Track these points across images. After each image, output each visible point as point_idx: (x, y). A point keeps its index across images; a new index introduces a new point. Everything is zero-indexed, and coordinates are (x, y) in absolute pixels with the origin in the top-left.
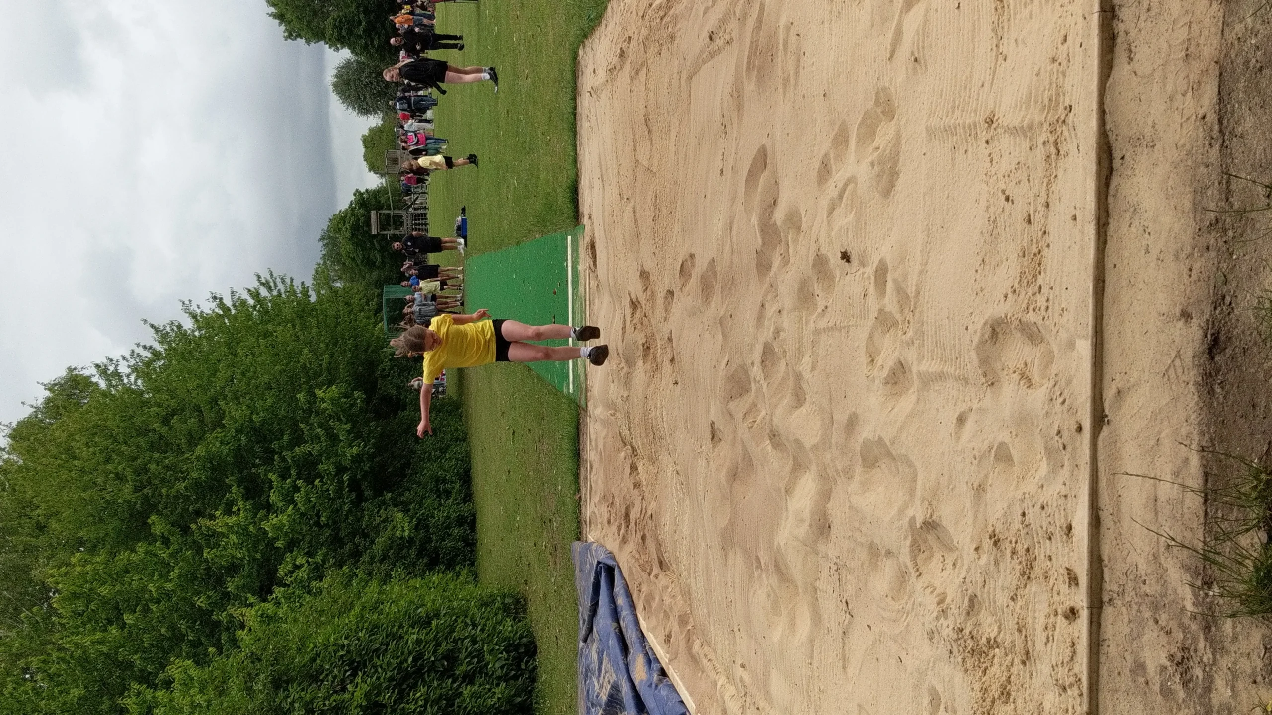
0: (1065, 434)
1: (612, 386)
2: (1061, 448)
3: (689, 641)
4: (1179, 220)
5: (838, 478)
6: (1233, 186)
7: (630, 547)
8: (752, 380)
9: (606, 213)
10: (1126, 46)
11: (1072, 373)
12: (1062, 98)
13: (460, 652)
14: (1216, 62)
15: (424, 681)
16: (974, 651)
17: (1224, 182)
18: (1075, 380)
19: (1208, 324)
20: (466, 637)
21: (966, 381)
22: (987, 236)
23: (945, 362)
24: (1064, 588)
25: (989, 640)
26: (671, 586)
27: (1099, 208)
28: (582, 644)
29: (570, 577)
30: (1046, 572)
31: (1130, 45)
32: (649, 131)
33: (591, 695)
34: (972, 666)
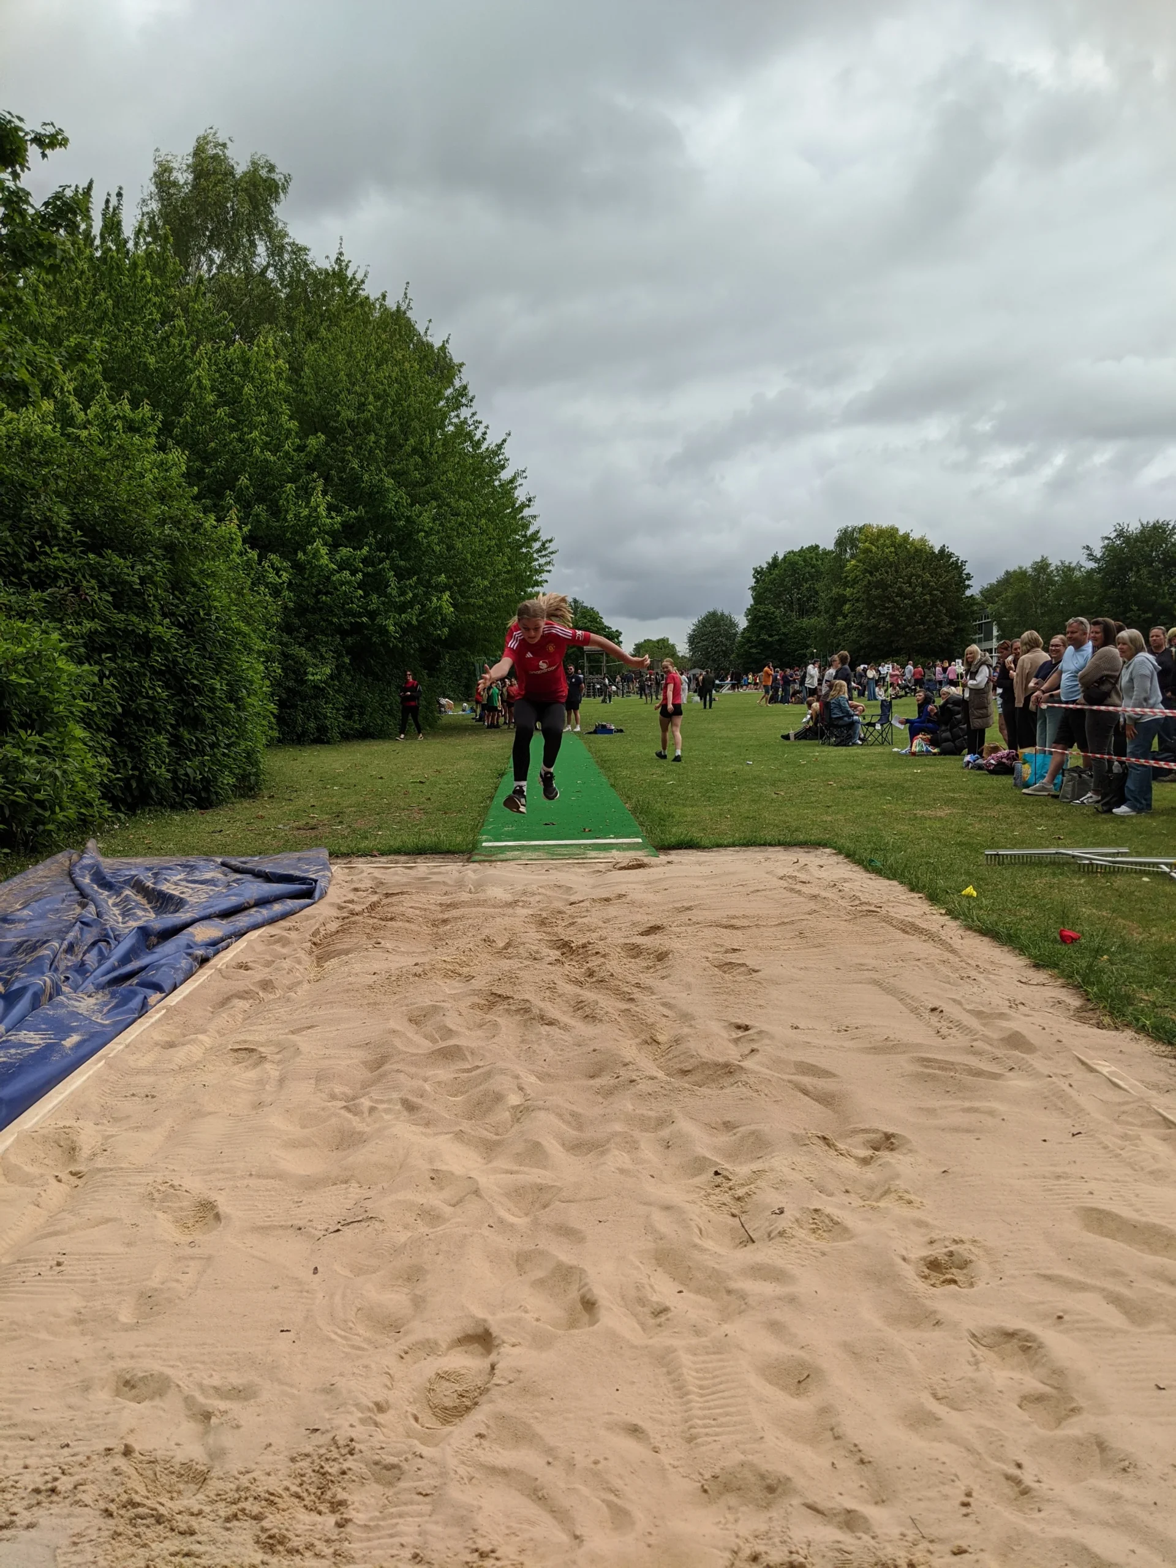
3: (243, 995)
9: (680, 881)
15: (173, 695)
16: (324, 1474)
25: (342, 1503)
26: (302, 968)
28: (219, 860)
33: (164, 872)
34: (302, 1472)
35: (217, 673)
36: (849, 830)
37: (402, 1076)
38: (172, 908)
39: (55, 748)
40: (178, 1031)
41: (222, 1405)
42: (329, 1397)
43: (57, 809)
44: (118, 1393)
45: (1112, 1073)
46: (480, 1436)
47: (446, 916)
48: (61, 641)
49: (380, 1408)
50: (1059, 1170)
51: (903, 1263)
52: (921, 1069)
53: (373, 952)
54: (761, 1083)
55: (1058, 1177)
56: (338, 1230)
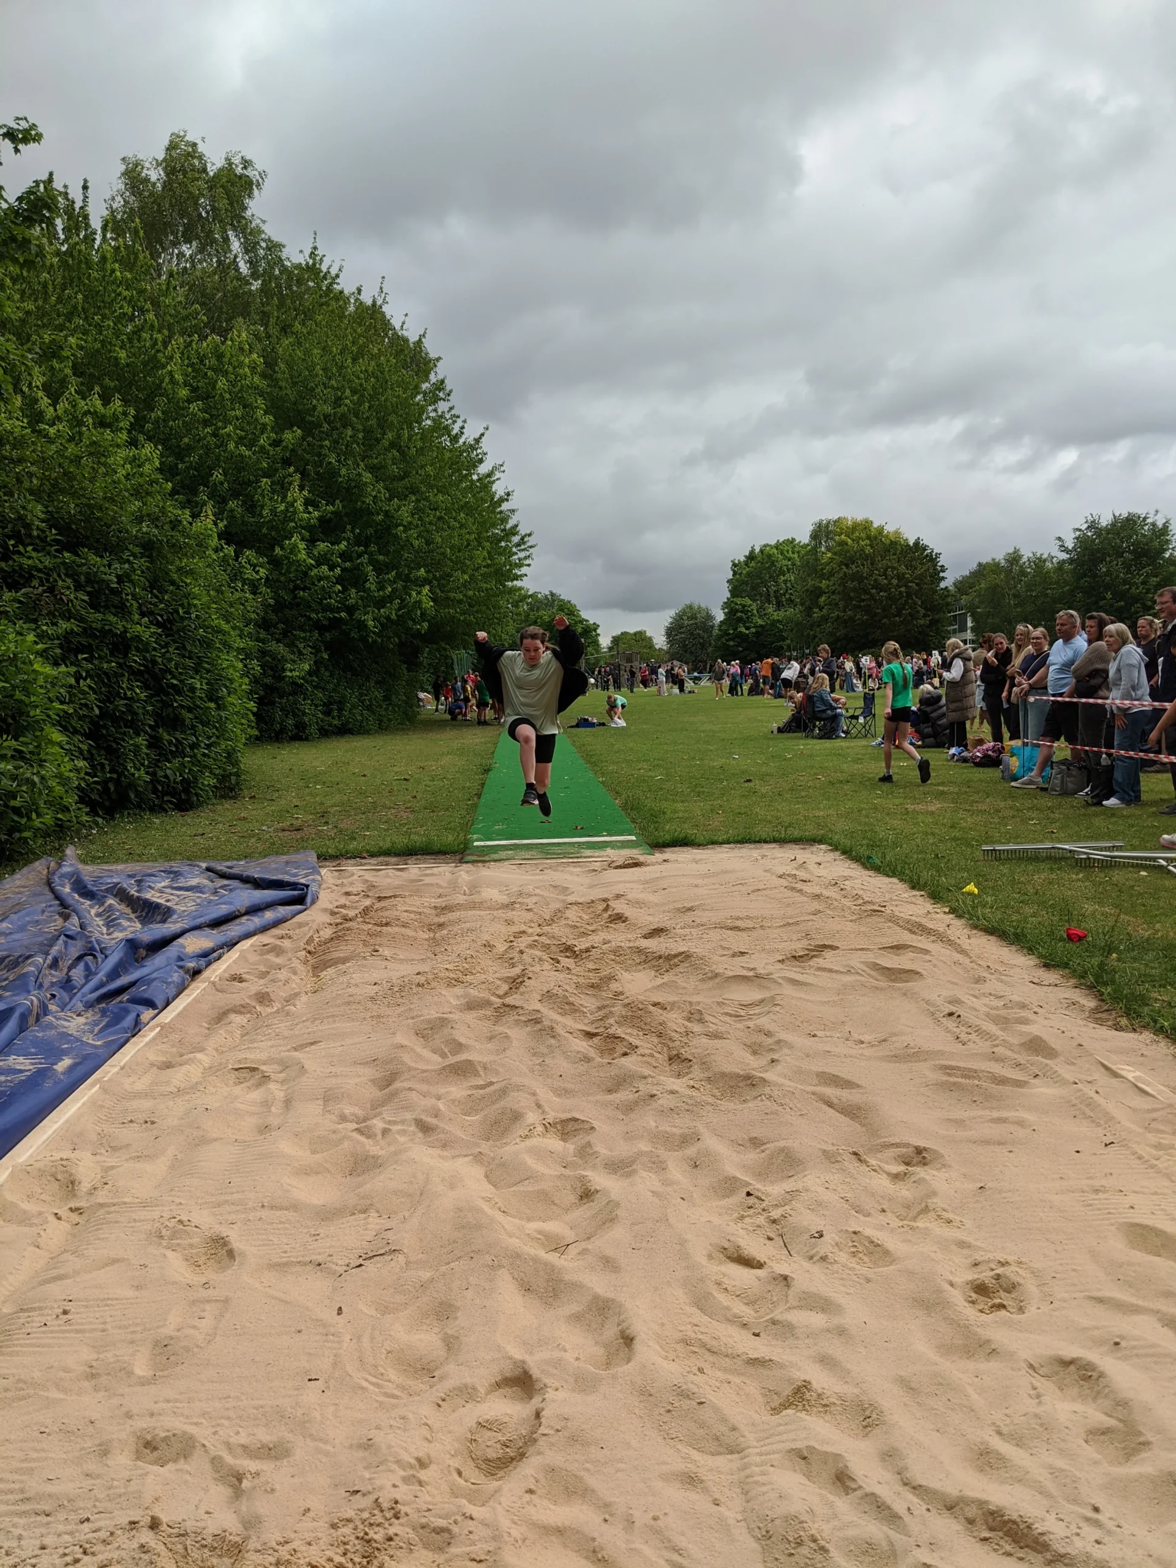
1: (498, 892)
9: (678, 880)
15: (152, 696)
16: (368, 1541)
28: (204, 865)
33: (148, 879)
34: (346, 1540)
35: (197, 672)
36: (842, 825)
37: (414, 1094)
38: (159, 918)
39: (31, 753)
40: (175, 1050)
41: (252, 1465)
42: (367, 1454)
43: (34, 816)
44: (139, 1456)
45: (1136, 1078)
46: (531, 1491)
47: (442, 920)
48: (36, 643)
49: (422, 1464)
50: (1097, 1183)
51: (950, 1288)
52: (945, 1078)
53: (371, 961)
54: (784, 1096)
55: (1097, 1191)
56: (361, 1265)
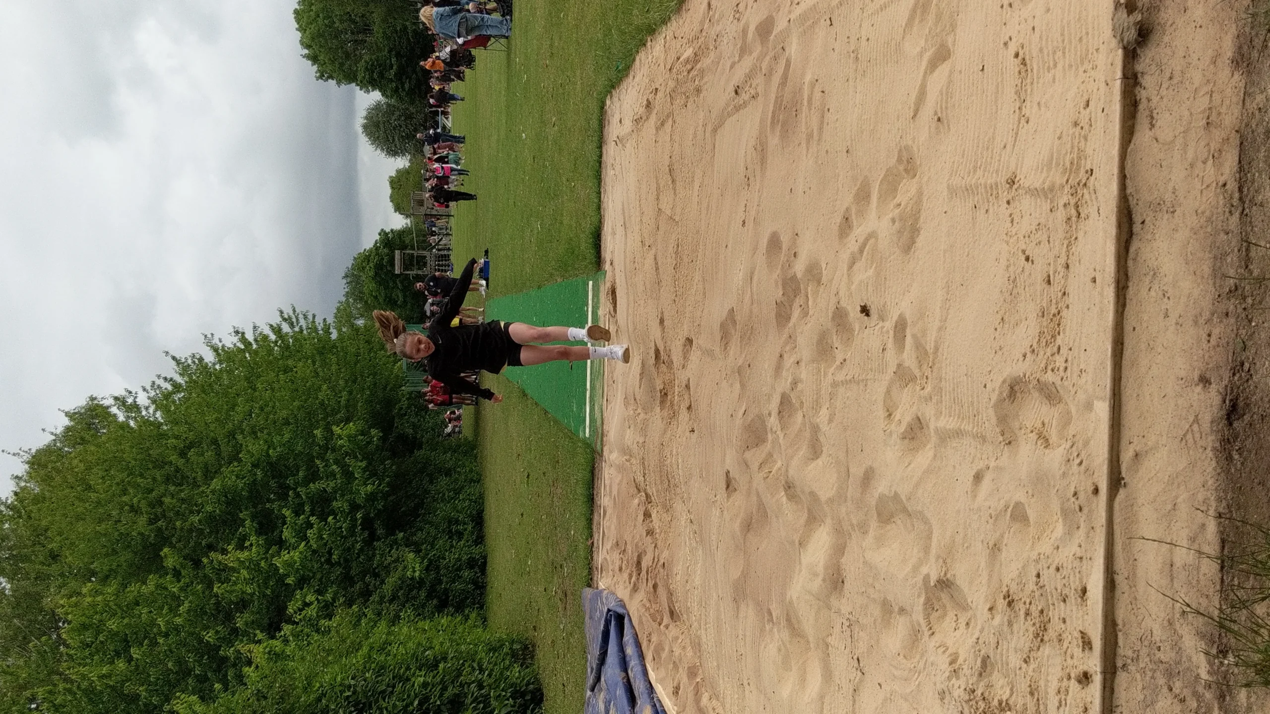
0: (1082, 496)
1: (628, 431)
2: (1077, 509)
4: (1199, 285)
5: (853, 533)
6: (1253, 254)
7: (641, 595)
8: (768, 430)
9: (628, 262)
10: (1147, 113)
11: (1089, 435)
12: (1083, 162)
13: (466, 697)
14: (1237, 131)
17: (1244, 249)
18: (1092, 442)
19: (1226, 389)
20: (473, 682)
21: (984, 439)
22: (1007, 295)
23: (963, 419)
24: (1077, 652)
26: (681, 637)
27: (1118, 271)
28: (589, 693)
29: (580, 625)
30: (1060, 635)
31: (1152, 112)
32: (673, 181)
